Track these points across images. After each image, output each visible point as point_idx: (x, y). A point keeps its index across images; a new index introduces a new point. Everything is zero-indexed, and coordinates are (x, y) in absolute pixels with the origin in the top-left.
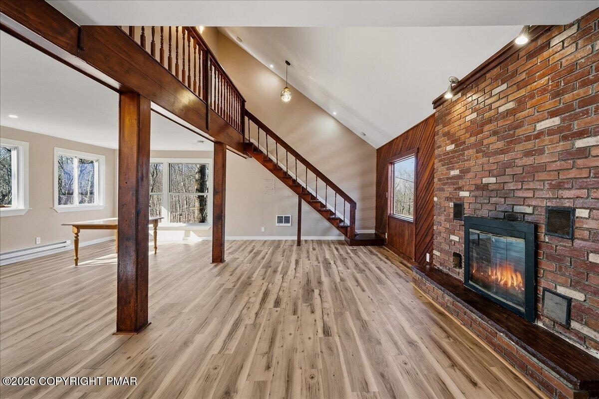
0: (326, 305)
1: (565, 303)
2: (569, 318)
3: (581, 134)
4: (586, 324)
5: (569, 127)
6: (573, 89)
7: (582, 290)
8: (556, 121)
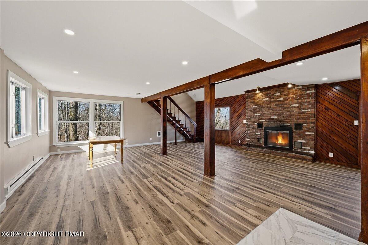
1: (301, 144)
2: (302, 146)
3: (304, 109)
4: (306, 146)
5: (300, 107)
6: (301, 99)
7: (305, 140)
8: (297, 105)
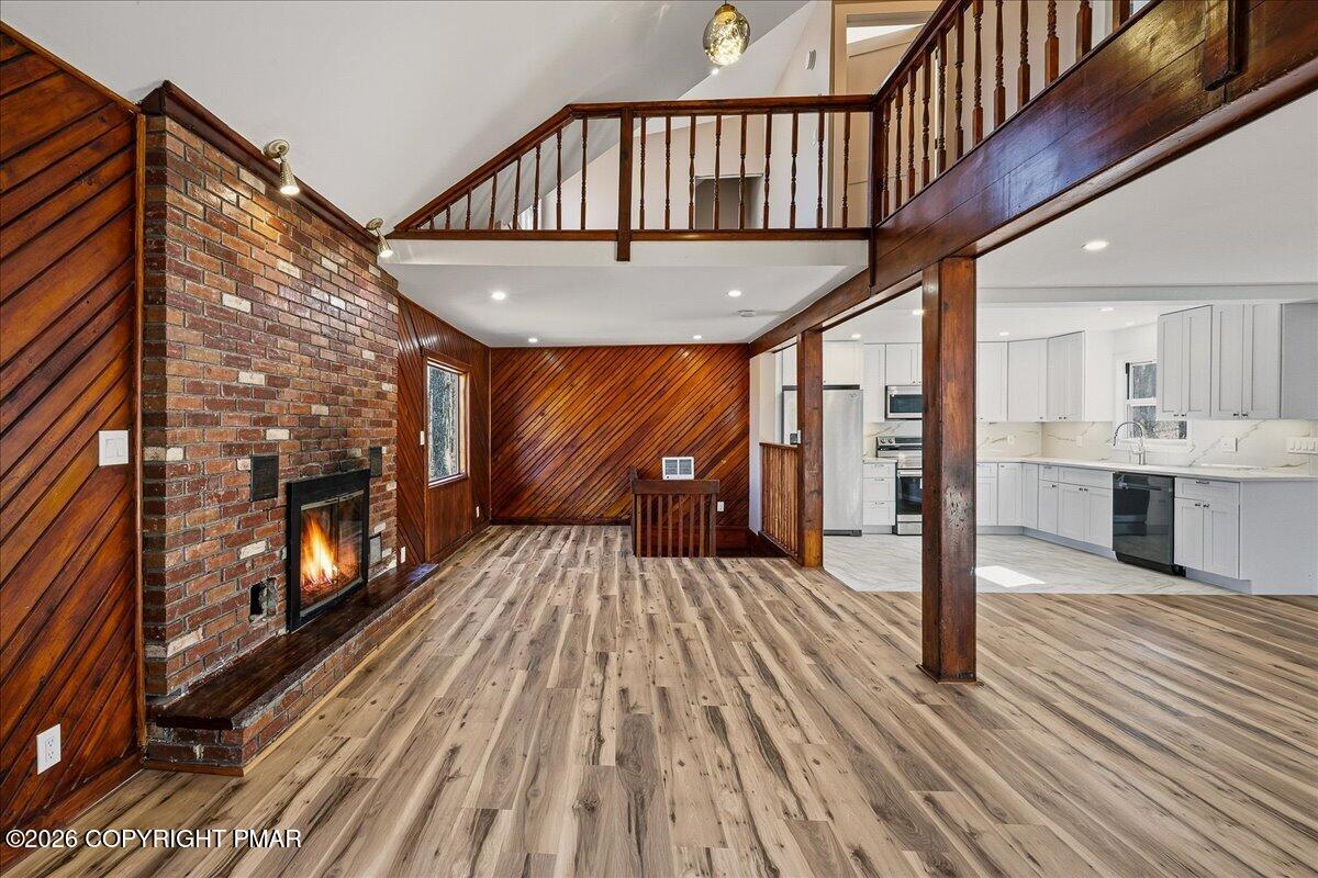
0: (591, 707)
